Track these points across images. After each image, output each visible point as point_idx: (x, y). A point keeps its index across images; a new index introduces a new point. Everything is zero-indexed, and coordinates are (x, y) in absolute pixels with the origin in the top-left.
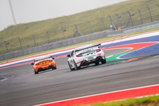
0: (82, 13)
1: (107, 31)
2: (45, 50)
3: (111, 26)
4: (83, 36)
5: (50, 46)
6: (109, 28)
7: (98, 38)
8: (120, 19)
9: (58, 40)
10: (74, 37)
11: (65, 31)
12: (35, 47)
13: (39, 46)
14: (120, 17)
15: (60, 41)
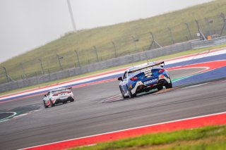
0: (165, 15)
1: (193, 41)
2: (110, 67)
3: (198, 35)
4: (161, 48)
5: (116, 61)
6: (196, 37)
7: (181, 51)
8: (210, 24)
9: (129, 53)
10: (150, 49)
11: (137, 40)
12: (97, 63)
13: (103, 62)
14: (212, 22)
15: (131, 55)
